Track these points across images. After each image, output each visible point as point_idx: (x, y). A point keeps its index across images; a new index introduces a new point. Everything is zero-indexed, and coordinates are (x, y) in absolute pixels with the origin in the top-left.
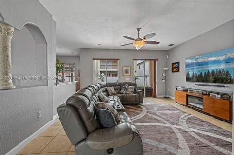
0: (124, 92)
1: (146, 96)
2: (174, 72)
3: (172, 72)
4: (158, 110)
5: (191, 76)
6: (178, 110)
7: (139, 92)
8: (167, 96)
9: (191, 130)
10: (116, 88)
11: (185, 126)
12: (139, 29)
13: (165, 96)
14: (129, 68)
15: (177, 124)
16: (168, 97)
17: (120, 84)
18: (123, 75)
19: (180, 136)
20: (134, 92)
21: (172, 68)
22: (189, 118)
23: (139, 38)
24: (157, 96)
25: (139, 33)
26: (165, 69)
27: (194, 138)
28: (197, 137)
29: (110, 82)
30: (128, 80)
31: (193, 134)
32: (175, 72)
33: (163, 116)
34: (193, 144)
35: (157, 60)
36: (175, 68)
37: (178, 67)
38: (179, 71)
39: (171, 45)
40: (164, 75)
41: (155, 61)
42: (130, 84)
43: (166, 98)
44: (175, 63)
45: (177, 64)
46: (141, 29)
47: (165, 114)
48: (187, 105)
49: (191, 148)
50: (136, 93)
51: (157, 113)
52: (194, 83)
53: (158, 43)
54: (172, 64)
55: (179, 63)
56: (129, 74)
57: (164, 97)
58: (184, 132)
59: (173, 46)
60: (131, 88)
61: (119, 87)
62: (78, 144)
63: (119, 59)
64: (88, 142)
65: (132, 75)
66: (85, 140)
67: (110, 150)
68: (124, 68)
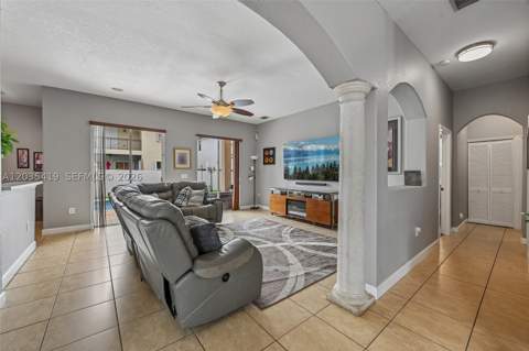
0: (184, 204)
2: (267, 164)
3: (264, 163)
4: (251, 228)
5: (291, 172)
6: (277, 223)
8: (257, 206)
9: (297, 244)
10: (164, 194)
11: (290, 242)
12: (222, 84)
13: (253, 206)
14: (188, 152)
15: (281, 242)
16: (258, 208)
17: (172, 187)
19: (287, 253)
20: (205, 202)
21: (265, 157)
22: (292, 232)
23: (221, 100)
24: (241, 207)
25: (221, 91)
26: (254, 157)
27: (302, 251)
28: (304, 249)
29: (146, 183)
30: (184, 177)
31: (300, 248)
32: (269, 163)
33: (260, 235)
34: (302, 257)
35: (241, 140)
36: (269, 156)
37: (273, 156)
38: (274, 163)
39: (264, 118)
40: (252, 168)
41: (237, 142)
42: (195, 187)
43: (254, 209)
44: (268, 149)
45: (271, 152)
46: (225, 83)
47: (263, 232)
48: (287, 216)
49: (301, 261)
50: (208, 203)
51: (250, 232)
52: (294, 182)
53: (250, 114)
54: (265, 150)
55: (274, 149)
57: (252, 208)
58: (290, 248)
60: (197, 194)
61: (170, 193)
62: (177, 282)
63: (164, 131)
64: (198, 272)
65: (194, 168)
66: (190, 270)
67: (225, 277)
68: (177, 151)
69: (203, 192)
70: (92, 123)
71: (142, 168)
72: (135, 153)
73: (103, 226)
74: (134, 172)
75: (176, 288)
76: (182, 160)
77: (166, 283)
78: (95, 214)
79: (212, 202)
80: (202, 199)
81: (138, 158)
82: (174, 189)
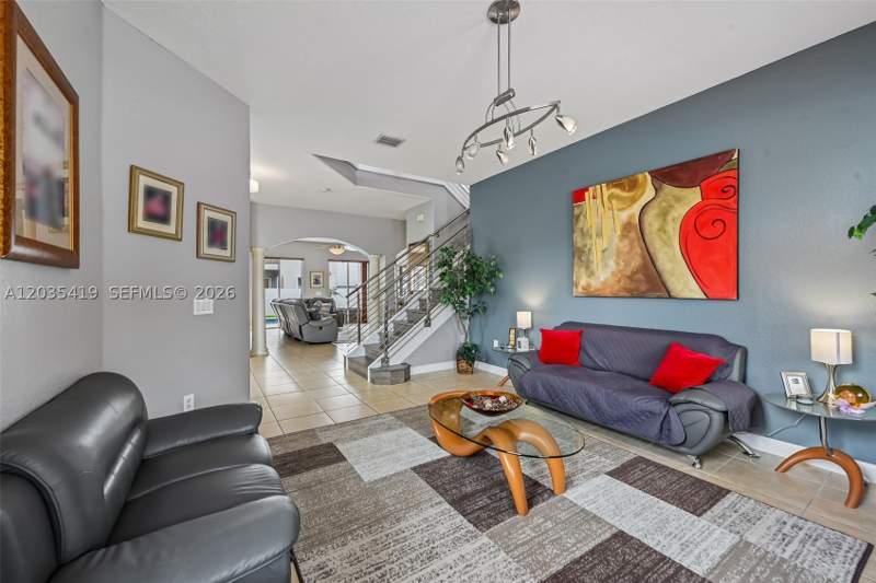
14: (321, 274)
17: (308, 301)
18: (311, 287)
20: (331, 312)
30: (319, 294)
41: (365, 264)
50: (334, 312)
56: (321, 285)
63: (302, 259)
64: (310, 323)
65: (326, 287)
66: (308, 323)
67: (321, 328)
68: (313, 274)
69: (330, 304)
74: (281, 289)
76: (317, 282)
77: (300, 327)
79: (337, 313)
80: (329, 309)
82: (309, 303)
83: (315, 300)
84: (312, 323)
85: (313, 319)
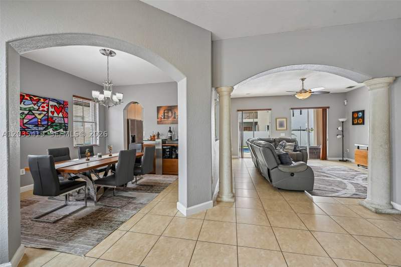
1: (310, 158)
2: (356, 124)
3: (353, 124)
7: (302, 150)
8: (345, 159)
11: (359, 181)
12: (303, 80)
13: (341, 159)
14: (285, 120)
15: (349, 180)
16: (346, 161)
17: (274, 141)
18: (277, 130)
19: (350, 185)
20: (295, 150)
21: (353, 118)
23: (303, 89)
24: (329, 158)
25: (303, 83)
26: (341, 120)
30: (283, 135)
32: (358, 124)
34: (361, 189)
35: (328, 108)
36: (358, 118)
37: (363, 117)
38: (363, 123)
39: (350, 87)
40: (340, 128)
41: (324, 110)
42: (288, 141)
43: (343, 161)
44: (358, 112)
45: (361, 114)
46: (305, 79)
49: (357, 190)
50: (297, 151)
51: (327, 172)
54: (353, 112)
55: (363, 112)
56: (285, 128)
57: (340, 161)
59: (353, 88)
60: (289, 145)
62: (272, 169)
63: (270, 110)
64: (279, 168)
65: (289, 129)
66: (277, 167)
67: (292, 174)
68: (278, 120)
69: (294, 144)
70: (238, 111)
71: (258, 130)
72: (256, 120)
73: (242, 157)
74: (255, 132)
75: (271, 171)
76: (281, 125)
77: (268, 170)
78: (240, 154)
79: (300, 151)
80: (293, 148)
81: (256, 123)
82: (275, 142)
83: (281, 140)
84: (281, 168)
85: (282, 163)
